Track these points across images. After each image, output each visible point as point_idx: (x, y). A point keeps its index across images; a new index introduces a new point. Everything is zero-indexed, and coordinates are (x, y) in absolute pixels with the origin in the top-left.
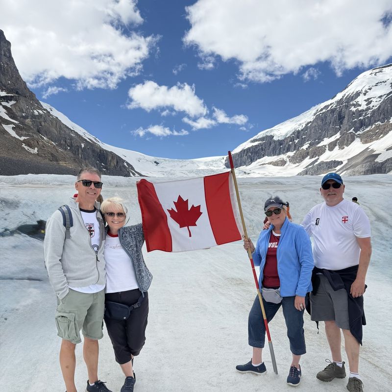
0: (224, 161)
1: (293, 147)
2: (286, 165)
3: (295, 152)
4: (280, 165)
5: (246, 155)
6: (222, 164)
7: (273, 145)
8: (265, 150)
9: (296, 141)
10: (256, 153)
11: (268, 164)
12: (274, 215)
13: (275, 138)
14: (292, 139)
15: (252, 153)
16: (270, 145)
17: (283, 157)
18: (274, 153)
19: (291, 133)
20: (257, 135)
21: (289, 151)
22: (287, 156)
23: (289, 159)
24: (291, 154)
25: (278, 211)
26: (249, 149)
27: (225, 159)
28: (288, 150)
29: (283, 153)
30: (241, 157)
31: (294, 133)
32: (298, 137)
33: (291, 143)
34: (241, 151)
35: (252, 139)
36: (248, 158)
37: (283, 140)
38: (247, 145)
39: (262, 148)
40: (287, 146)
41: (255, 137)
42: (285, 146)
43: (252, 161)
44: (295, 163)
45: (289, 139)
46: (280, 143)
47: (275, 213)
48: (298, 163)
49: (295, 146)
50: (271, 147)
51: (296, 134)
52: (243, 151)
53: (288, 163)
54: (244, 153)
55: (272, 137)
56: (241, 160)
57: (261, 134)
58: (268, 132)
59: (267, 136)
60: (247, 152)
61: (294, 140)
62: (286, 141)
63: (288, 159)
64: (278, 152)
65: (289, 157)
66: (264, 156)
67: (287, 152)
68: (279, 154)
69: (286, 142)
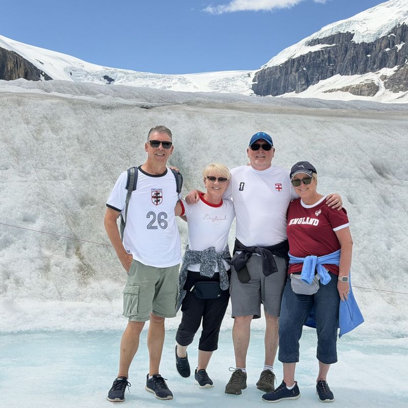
0: (250, 81)
1: (393, 58)
2: (378, 94)
3: (396, 68)
4: (366, 93)
5: (297, 70)
6: (246, 88)
7: (351, 52)
8: (334, 61)
9: (399, 47)
10: (318, 66)
11: (341, 90)
12: (302, 185)
13: (357, 40)
14: (391, 42)
15: (308, 67)
16: (346, 51)
17: (372, 77)
18: (354, 67)
19: (389, 29)
20: (320, 32)
21: (385, 66)
22: (380, 75)
23: (385, 83)
24: (388, 72)
25: (307, 180)
26: (303, 58)
27: (253, 76)
28: (383, 64)
29: (373, 70)
30: (286, 74)
31: (394, 30)
32: (402, 39)
33: (388, 49)
34: (286, 63)
35: (309, 38)
36: (299, 77)
37: (372, 44)
38: (299, 49)
39: (329, 57)
40: (380, 55)
41: (315, 36)
42: (376, 56)
43: (308, 83)
44: (396, 91)
45: (384, 43)
46: (367, 48)
47: (304, 183)
48: (402, 90)
49: (397, 57)
50: (348, 57)
51: (399, 31)
52: (291, 62)
53: (382, 89)
54: (292, 66)
55: (350, 36)
56: (286, 80)
57: (328, 30)
58: (341, 25)
59: (340, 33)
60: (299, 64)
61: (394, 44)
62: (378, 46)
63: (382, 83)
64: (361, 67)
65: (384, 78)
66: (332, 74)
67: (380, 67)
68: (364, 71)
69: (378, 48)
